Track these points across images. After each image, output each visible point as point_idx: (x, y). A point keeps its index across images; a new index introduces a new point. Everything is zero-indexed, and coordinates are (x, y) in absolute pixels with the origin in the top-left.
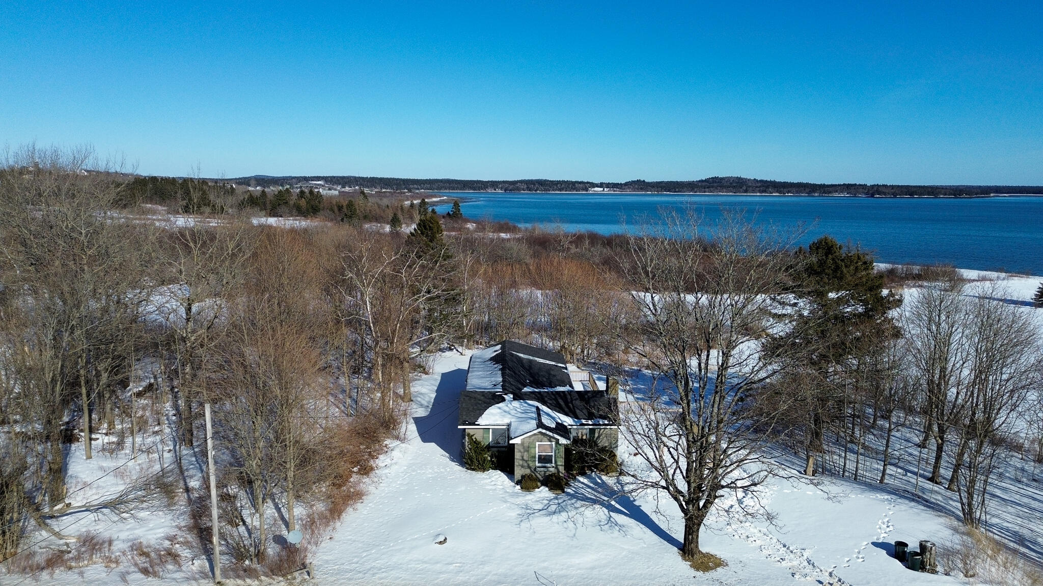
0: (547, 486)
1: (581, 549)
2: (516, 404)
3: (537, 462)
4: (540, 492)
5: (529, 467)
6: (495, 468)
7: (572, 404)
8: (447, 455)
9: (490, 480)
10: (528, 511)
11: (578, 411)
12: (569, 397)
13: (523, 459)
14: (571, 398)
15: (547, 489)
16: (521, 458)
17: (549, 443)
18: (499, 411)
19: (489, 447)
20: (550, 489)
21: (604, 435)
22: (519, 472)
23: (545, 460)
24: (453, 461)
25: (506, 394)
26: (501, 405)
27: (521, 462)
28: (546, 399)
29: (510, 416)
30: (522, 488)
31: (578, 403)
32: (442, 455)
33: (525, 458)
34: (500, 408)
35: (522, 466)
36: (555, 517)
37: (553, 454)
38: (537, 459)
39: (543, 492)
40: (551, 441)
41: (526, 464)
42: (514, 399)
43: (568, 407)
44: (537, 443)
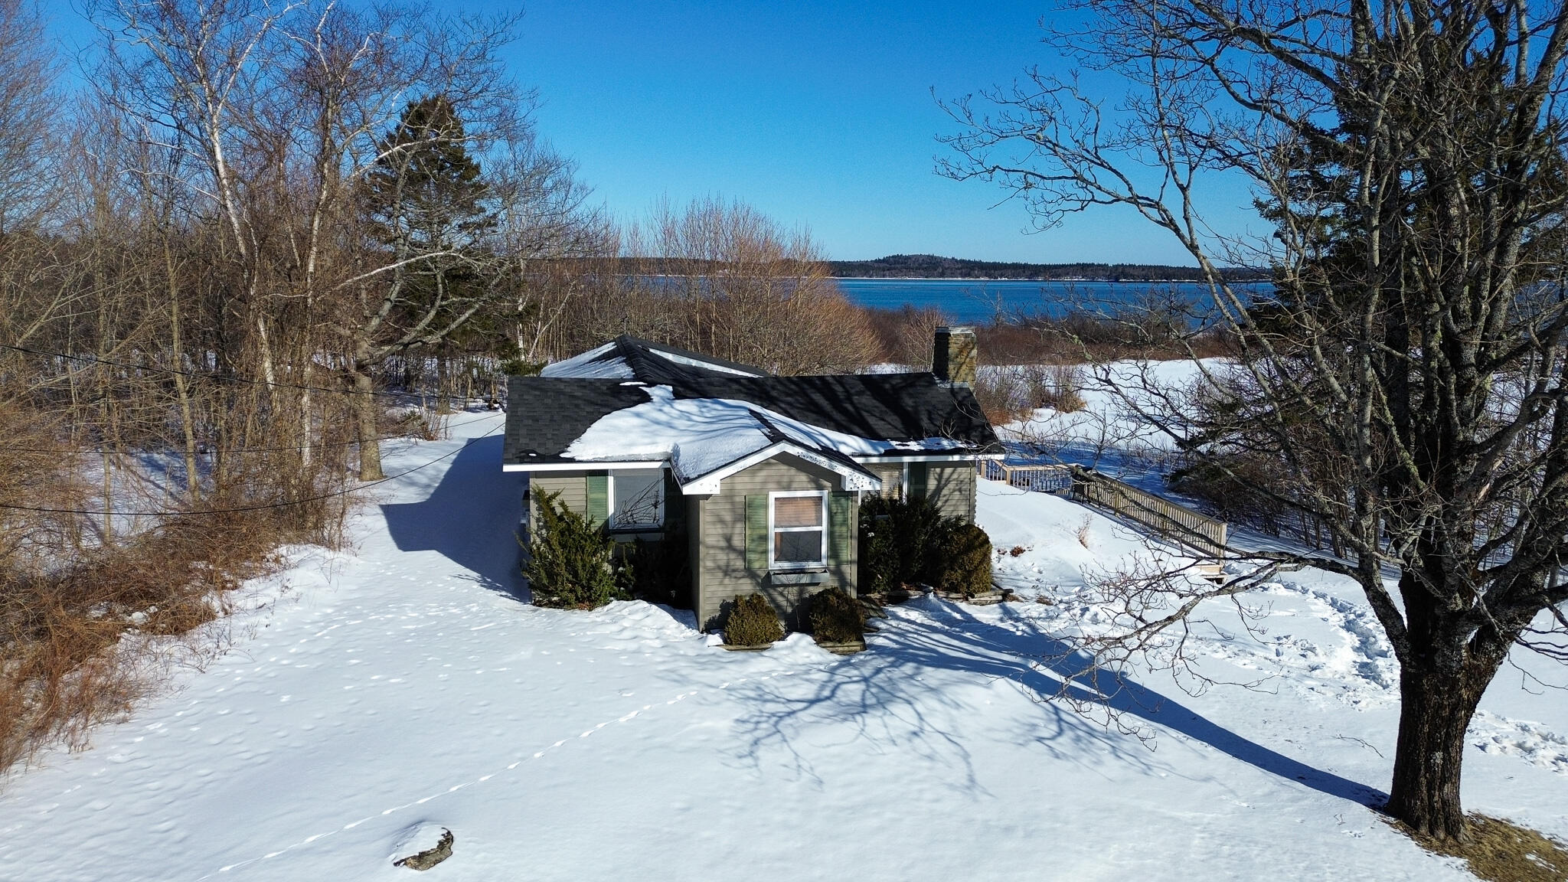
0: (809, 630)
2: (685, 406)
3: (772, 556)
4: (790, 647)
5: (750, 573)
6: (631, 594)
7: (852, 403)
8: (475, 574)
9: (615, 628)
10: (770, 707)
11: (872, 420)
12: (838, 388)
13: (730, 548)
14: (847, 391)
15: (809, 639)
16: (723, 544)
17: (815, 493)
18: (636, 421)
19: (607, 533)
20: (821, 641)
21: (951, 486)
22: (712, 593)
23: (796, 547)
24: (491, 587)
25: (651, 385)
26: (641, 408)
27: (722, 557)
28: (774, 393)
29: (672, 432)
30: (727, 641)
31: (866, 400)
32: (460, 577)
33: (737, 542)
34: (638, 415)
35: (727, 571)
36: (873, 721)
37: (824, 528)
38: (771, 546)
39: (801, 651)
40: (820, 488)
41: (739, 564)
42: (678, 395)
43: (844, 411)
44: (773, 495)
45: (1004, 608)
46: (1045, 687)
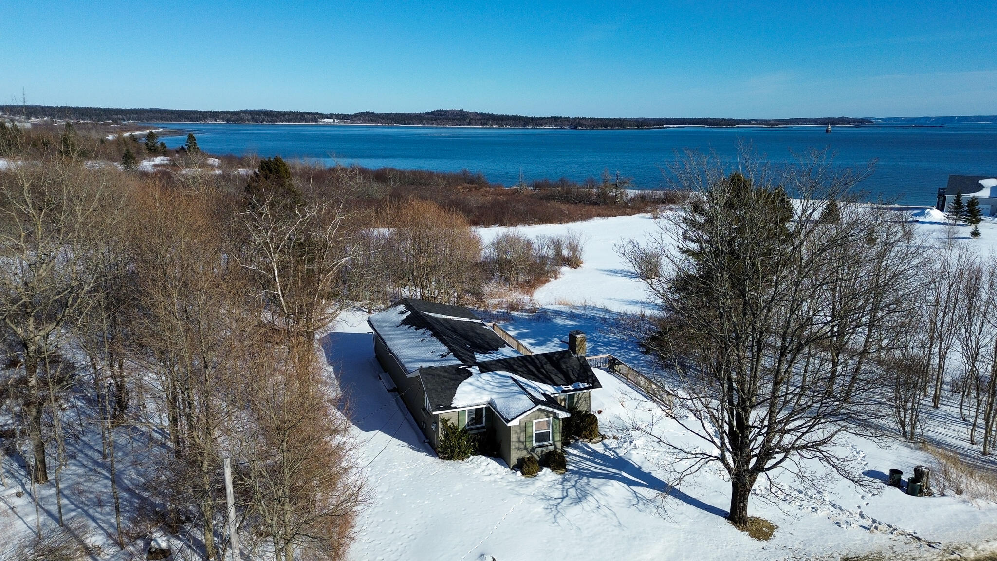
0: (548, 466)
1: (640, 539)
2: (486, 376)
3: (534, 442)
4: (544, 475)
5: (526, 449)
6: (476, 453)
7: (544, 369)
8: (405, 443)
9: (480, 470)
10: (552, 502)
11: (553, 376)
12: (537, 361)
13: (519, 441)
14: (540, 363)
15: (549, 470)
16: (517, 440)
17: (547, 419)
18: (471, 387)
19: (465, 431)
20: (553, 470)
21: (582, 399)
22: (515, 456)
23: (542, 438)
24: (418, 451)
25: (470, 367)
26: (470, 380)
27: (517, 445)
28: (515, 367)
29: (487, 392)
30: (523, 474)
31: (548, 367)
32: (400, 445)
33: (522, 439)
34: (471, 384)
35: (519, 449)
36: (584, 504)
37: (550, 430)
38: (534, 439)
39: (547, 475)
40: (548, 417)
41: (522, 446)
42: (482, 372)
43: (542, 373)
44: (535, 421)
45: (603, 444)
46: (630, 483)
